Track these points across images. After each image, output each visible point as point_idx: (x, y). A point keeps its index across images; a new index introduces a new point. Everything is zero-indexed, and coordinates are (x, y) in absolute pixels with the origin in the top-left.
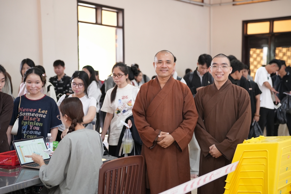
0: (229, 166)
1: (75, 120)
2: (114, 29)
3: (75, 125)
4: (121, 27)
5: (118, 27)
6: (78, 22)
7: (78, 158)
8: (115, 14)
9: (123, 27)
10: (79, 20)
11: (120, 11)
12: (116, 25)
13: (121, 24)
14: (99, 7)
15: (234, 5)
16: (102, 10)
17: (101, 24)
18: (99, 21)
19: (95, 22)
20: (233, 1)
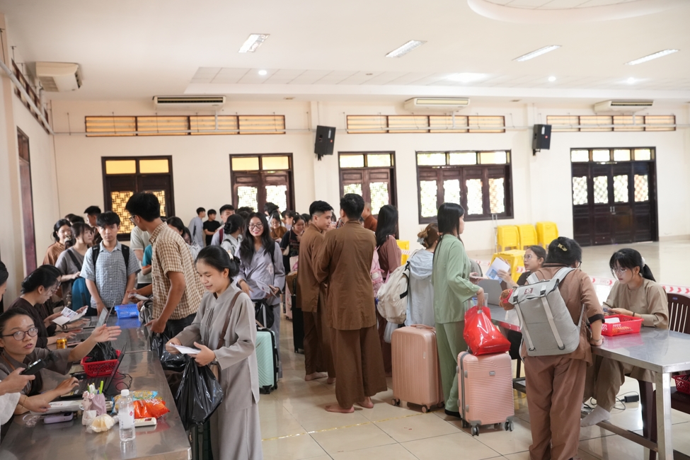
15: (86, 136)
20: (86, 131)
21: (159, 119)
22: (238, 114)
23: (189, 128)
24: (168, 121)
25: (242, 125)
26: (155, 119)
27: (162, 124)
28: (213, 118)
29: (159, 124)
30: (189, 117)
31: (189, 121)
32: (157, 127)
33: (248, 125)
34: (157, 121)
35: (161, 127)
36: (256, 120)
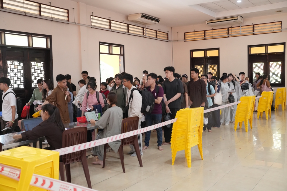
0: (173, 120)
1: (112, 103)
2: (119, 56)
3: (112, 105)
4: (122, 55)
5: (120, 55)
6: (100, 53)
7: (113, 118)
8: (119, 48)
9: (124, 55)
10: (100, 52)
11: (121, 46)
12: (119, 54)
13: (122, 53)
14: (110, 45)
15: (185, 41)
16: (112, 46)
17: (112, 54)
18: (111, 52)
19: (108, 52)
20: (185, 39)
21: (214, 31)
22: (253, 24)
23: (228, 34)
24: (219, 31)
25: (256, 30)
26: (212, 31)
27: (216, 33)
28: (239, 28)
29: (214, 33)
30: (228, 28)
31: (228, 30)
32: (213, 35)
33: (259, 29)
34: (213, 32)
35: (215, 34)
36: (264, 26)
